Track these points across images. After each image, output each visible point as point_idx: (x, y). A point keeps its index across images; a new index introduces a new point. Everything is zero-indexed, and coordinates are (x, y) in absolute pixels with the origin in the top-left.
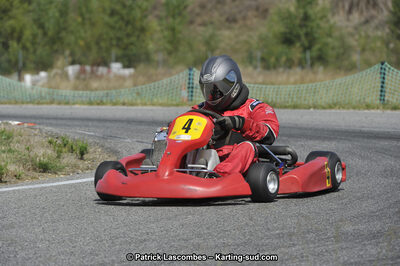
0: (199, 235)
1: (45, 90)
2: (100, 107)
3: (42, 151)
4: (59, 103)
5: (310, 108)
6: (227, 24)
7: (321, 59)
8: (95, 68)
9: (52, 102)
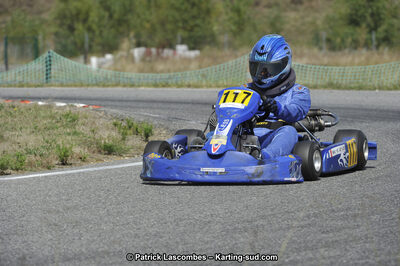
0: (263, 217)
1: (110, 73)
2: (165, 89)
3: (107, 134)
4: (124, 86)
5: (375, 89)
6: (293, 6)
7: (386, 40)
8: (160, 50)
9: (117, 85)
